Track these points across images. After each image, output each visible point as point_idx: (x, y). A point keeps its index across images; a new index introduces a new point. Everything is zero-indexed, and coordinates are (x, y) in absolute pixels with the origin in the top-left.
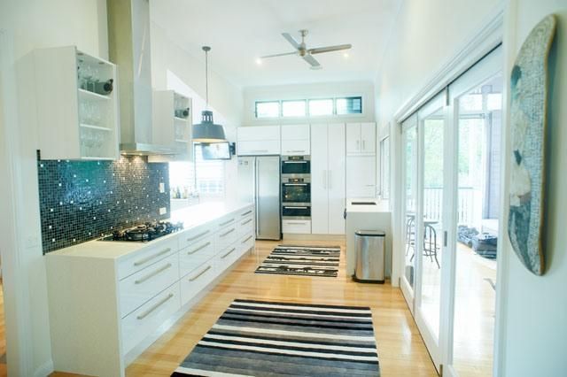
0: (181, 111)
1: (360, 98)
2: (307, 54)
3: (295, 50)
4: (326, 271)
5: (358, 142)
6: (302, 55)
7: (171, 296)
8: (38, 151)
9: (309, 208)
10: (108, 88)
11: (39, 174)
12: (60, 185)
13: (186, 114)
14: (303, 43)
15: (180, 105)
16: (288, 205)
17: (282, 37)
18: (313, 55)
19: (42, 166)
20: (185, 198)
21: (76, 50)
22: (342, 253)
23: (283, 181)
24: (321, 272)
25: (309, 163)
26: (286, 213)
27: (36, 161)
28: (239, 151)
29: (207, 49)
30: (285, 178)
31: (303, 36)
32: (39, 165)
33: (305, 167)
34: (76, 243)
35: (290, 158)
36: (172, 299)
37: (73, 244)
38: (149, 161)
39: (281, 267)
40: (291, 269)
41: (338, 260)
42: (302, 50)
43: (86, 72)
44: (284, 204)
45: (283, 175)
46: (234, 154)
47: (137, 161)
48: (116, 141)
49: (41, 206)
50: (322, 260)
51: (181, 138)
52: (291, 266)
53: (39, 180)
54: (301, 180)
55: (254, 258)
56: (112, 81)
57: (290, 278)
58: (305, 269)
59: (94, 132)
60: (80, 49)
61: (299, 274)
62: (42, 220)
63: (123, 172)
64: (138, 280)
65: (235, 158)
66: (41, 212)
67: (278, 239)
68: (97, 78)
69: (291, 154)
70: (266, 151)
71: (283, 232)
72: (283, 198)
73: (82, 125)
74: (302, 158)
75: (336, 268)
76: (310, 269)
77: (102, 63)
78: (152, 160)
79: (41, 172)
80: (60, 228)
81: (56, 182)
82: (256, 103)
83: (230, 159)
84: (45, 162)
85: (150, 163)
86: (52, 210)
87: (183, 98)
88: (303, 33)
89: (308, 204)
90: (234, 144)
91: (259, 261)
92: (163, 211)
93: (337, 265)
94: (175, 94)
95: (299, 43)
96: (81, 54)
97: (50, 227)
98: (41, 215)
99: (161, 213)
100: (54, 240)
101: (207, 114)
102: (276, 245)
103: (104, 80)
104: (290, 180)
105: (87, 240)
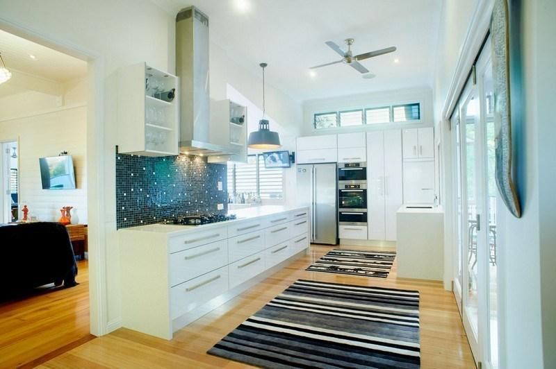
0: (237, 118)
1: (418, 104)
2: (353, 61)
3: (342, 58)
4: (377, 272)
5: (415, 148)
6: (349, 62)
7: (219, 277)
8: (117, 147)
9: (365, 214)
10: (170, 96)
11: (117, 165)
12: (132, 175)
13: (241, 120)
14: (349, 51)
15: (237, 112)
16: (345, 211)
17: (326, 45)
18: (359, 61)
19: (119, 158)
20: (249, 203)
21: (146, 66)
22: (396, 258)
23: (340, 188)
24: (371, 273)
25: (365, 169)
26: (342, 218)
27: (115, 154)
28: (298, 159)
29: (263, 65)
30: (342, 184)
31: (349, 44)
32: (117, 158)
33: (361, 174)
34: (143, 224)
35: (347, 165)
36: (219, 279)
37: (140, 224)
38: (209, 162)
39: (331, 267)
40: (341, 269)
41: (392, 264)
42: (347, 57)
43: (153, 84)
44: (341, 210)
45: (340, 182)
46: (294, 162)
47: (198, 161)
48: (176, 139)
49: (117, 190)
50: (375, 263)
51: (237, 141)
52: (341, 267)
53: (117, 169)
54: (357, 187)
55: (307, 259)
56: (174, 90)
57: (337, 277)
58: (355, 270)
59: (159, 131)
60: (150, 65)
61: (349, 273)
62: (117, 202)
63: (185, 169)
64: (187, 256)
65: (294, 167)
66: (117, 195)
67: (334, 243)
68: (163, 88)
69: (347, 162)
70: (324, 159)
71: (340, 237)
72: (339, 205)
73: (147, 124)
74: (358, 165)
75: (387, 270)
76: (360, 270)
77: (167, 76)
78: (211, 160)
79: (118, 163)
80: (131, 210)
81: (129, 172)
82: (315, 115)
83: (289, 167)
84: (122, 155)
85: (210, 164)
86: (125, 194)
87: (239, 106)
88: (349, 42)
89: (364, 210)
90: (293, 153)
91: (312, 261)
92: (220, 207)
93: (390, 268)
94: (231, 103)
95: (345, 51)
96: (150, 69)
97: (123, 208)
98: (117, 197)
99: (219, 209)
100: (125, 219)
101: (264, 122)
102: (331, 249)
103: (169, 90)
104: (346, 186)
105: (152, 223)
